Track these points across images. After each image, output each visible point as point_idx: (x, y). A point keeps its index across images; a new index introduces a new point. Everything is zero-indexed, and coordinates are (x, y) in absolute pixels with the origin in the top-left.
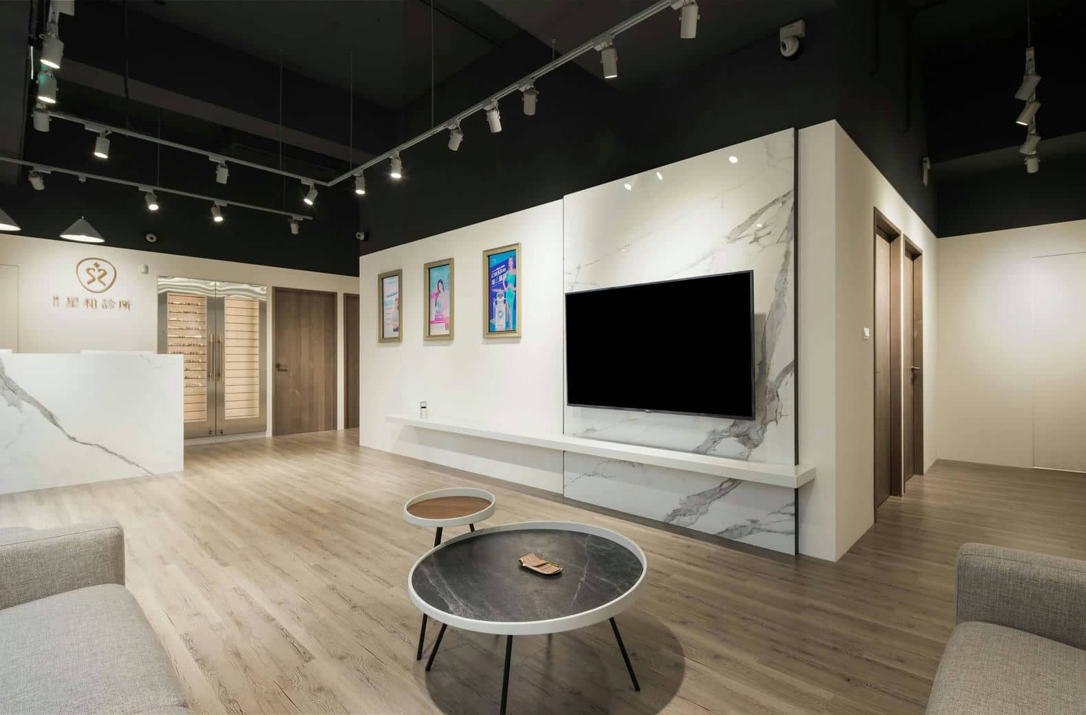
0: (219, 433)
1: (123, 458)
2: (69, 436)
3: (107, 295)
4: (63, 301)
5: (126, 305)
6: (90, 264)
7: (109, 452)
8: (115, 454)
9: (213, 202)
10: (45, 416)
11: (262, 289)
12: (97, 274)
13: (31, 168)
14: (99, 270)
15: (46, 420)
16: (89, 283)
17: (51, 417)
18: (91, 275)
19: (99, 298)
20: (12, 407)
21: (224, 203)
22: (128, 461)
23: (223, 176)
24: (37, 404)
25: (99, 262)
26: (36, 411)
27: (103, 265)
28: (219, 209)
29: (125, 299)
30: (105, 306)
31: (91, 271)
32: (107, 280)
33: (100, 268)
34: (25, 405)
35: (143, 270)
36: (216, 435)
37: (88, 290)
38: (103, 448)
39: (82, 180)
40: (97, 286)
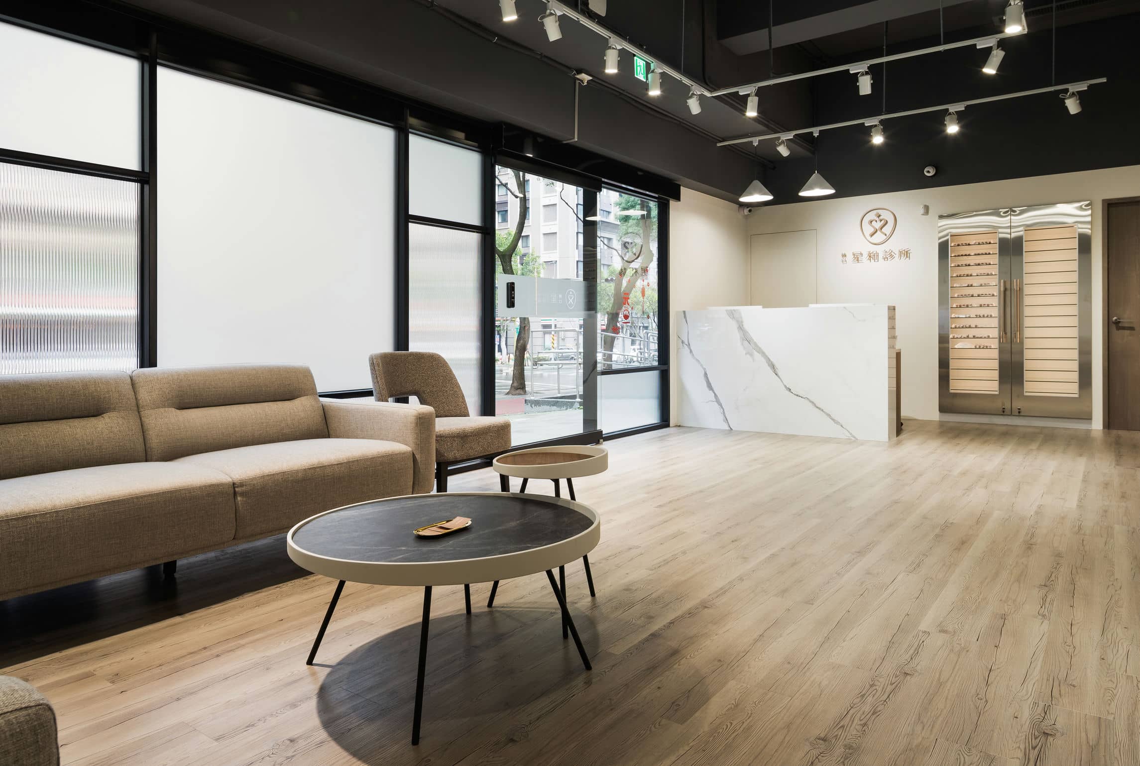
0: (1016, 412)
1: (829, 415)
2: (785, 386)
3: (887, 247)
4: (850, 257)
5: (906, 254)
6: (872, 216)
7: (817, 407)
8: (822, 410)
9: (947, 110)
10: (769, 365)
11: (1081, 208)
12: (878, 225)
13: (779, 138)
14: (881, 221)
15: (769, 368)
16: (872, 235)
17: (773, 367)
18: (873, 227)
19: (880, 250)
20: (748, 356)
21: (960, 107)
22: (833, 419)
23: (865, 86)
24: (763, 354)
25: (880, 212)
26: (763, 360)
27: (886, 215)
28: (955, 116)
29: (905, 247)
30: (885, 259)
31: (874, 223)
32: (888, 229)
33: (881, 218)
34: (757, 355)
35: (922, 211)
36: (1011, 415)
37: (870, 242)
38: (813, 403)
39: (816, 135)
40: (880, 237)
